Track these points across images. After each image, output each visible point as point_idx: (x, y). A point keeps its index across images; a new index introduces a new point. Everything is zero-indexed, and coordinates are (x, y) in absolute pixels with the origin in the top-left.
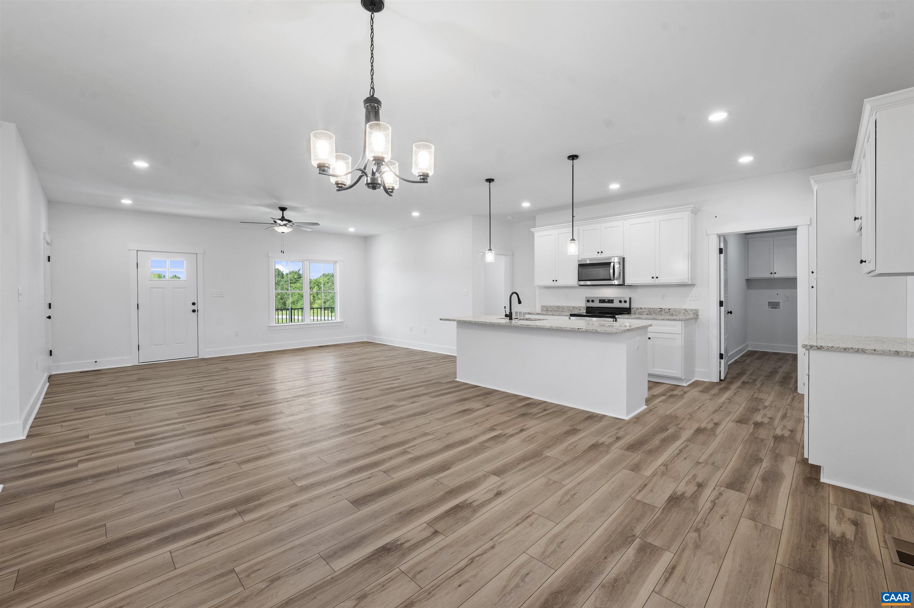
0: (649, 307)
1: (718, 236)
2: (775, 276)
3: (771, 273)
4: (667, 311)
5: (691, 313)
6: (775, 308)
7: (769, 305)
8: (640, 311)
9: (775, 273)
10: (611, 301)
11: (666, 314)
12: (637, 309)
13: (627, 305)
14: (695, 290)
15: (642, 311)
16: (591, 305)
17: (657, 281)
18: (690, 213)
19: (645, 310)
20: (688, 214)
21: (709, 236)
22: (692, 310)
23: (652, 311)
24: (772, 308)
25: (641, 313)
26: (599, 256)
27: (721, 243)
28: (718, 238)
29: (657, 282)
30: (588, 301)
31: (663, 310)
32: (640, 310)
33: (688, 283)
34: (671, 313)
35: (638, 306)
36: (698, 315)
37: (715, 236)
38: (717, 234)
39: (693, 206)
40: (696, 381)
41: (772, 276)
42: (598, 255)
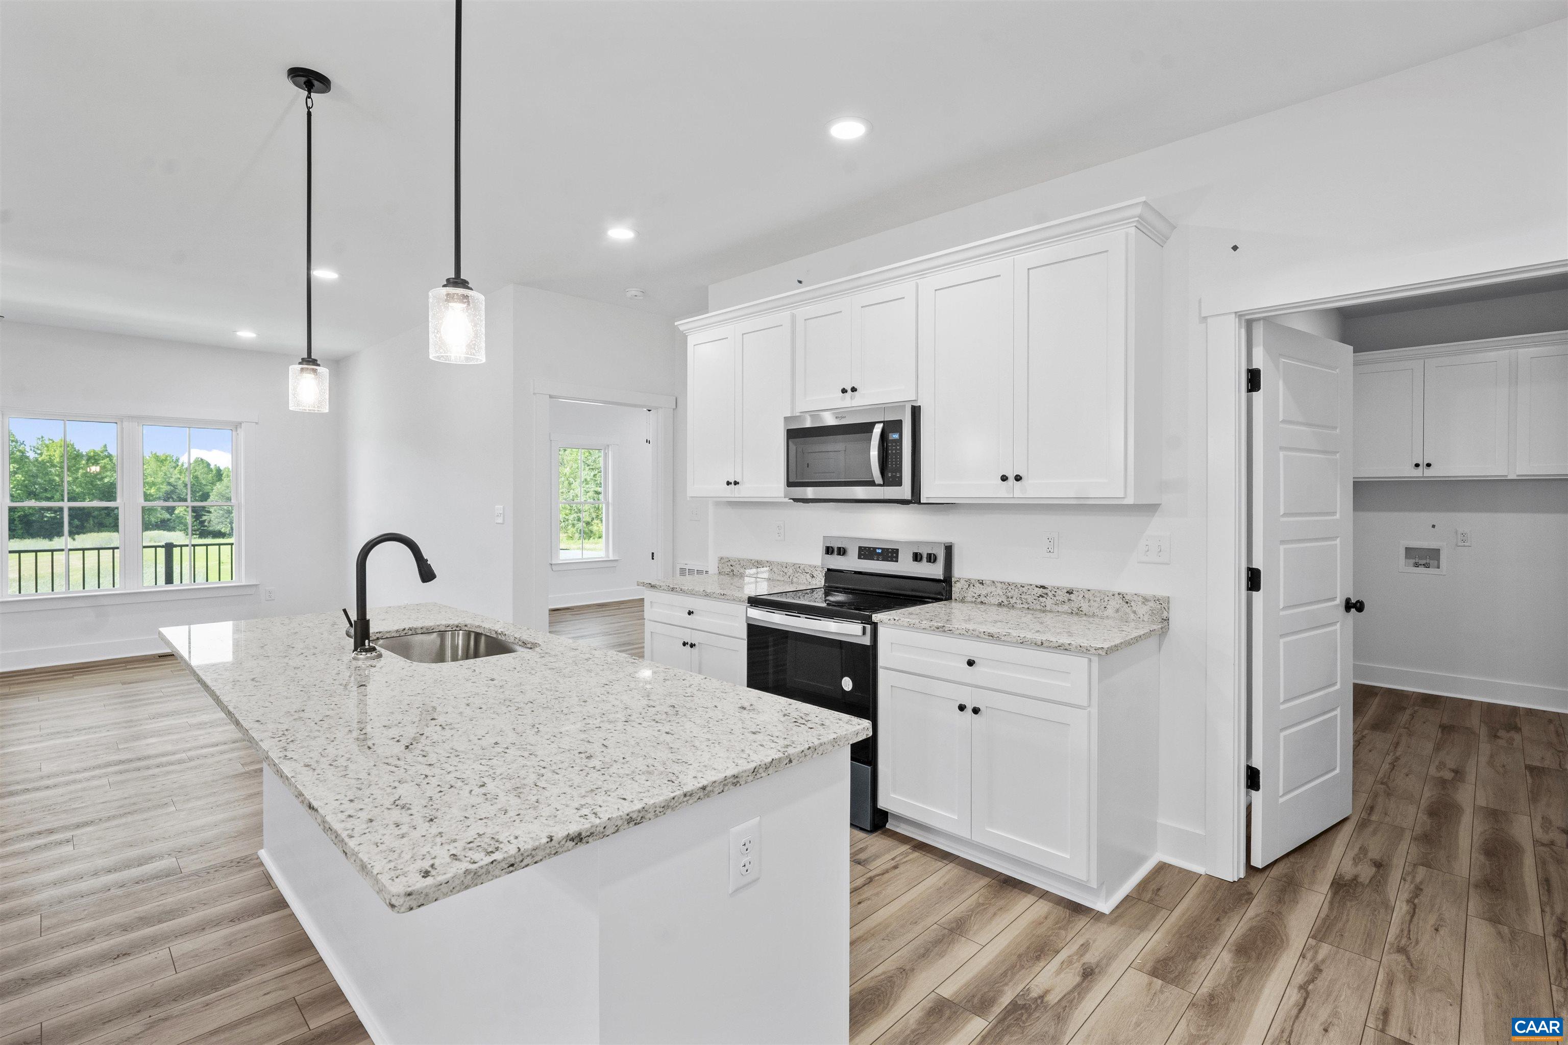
0: (1007, 580)
1: (1243, 324)
2: (1429, 473)
3: (1417, 465)
4: (1061, 599)
5: (1142, 610)
6: (1427, 566)
7: (1407, 557)
8: (978, 592)
9: (1429, 465)
10: (891, 555)
11: (1060, 608)
12: (970, 583)
13: (936, 571)
14: (1156, 526)
15: (983, 591)
16: (838, 563)
17: (1017, 492)
18: (1132, 230)
19: (993, 589)
20: (1127, 235)
21: (1209, 320)
22: (1146, 600)
23: (1015, 593)
24: (1417, 565)
25: (982, 599)
26: (848, 402)
27: (1254, 350)
28: (1243, 331)
29: (1017, 494)
30: (829, 551)
31: (1050, 594)
32: (979, 589)
33: (1125, 502)
34: (1075, 605)
35: (974, 575)
36: (1167, 620)
37: (1232, 321)
38: (1239, 315)
39: (1143, 199)
40: (1162, 868)
41: (1418, 473)
42: (843, 399)
